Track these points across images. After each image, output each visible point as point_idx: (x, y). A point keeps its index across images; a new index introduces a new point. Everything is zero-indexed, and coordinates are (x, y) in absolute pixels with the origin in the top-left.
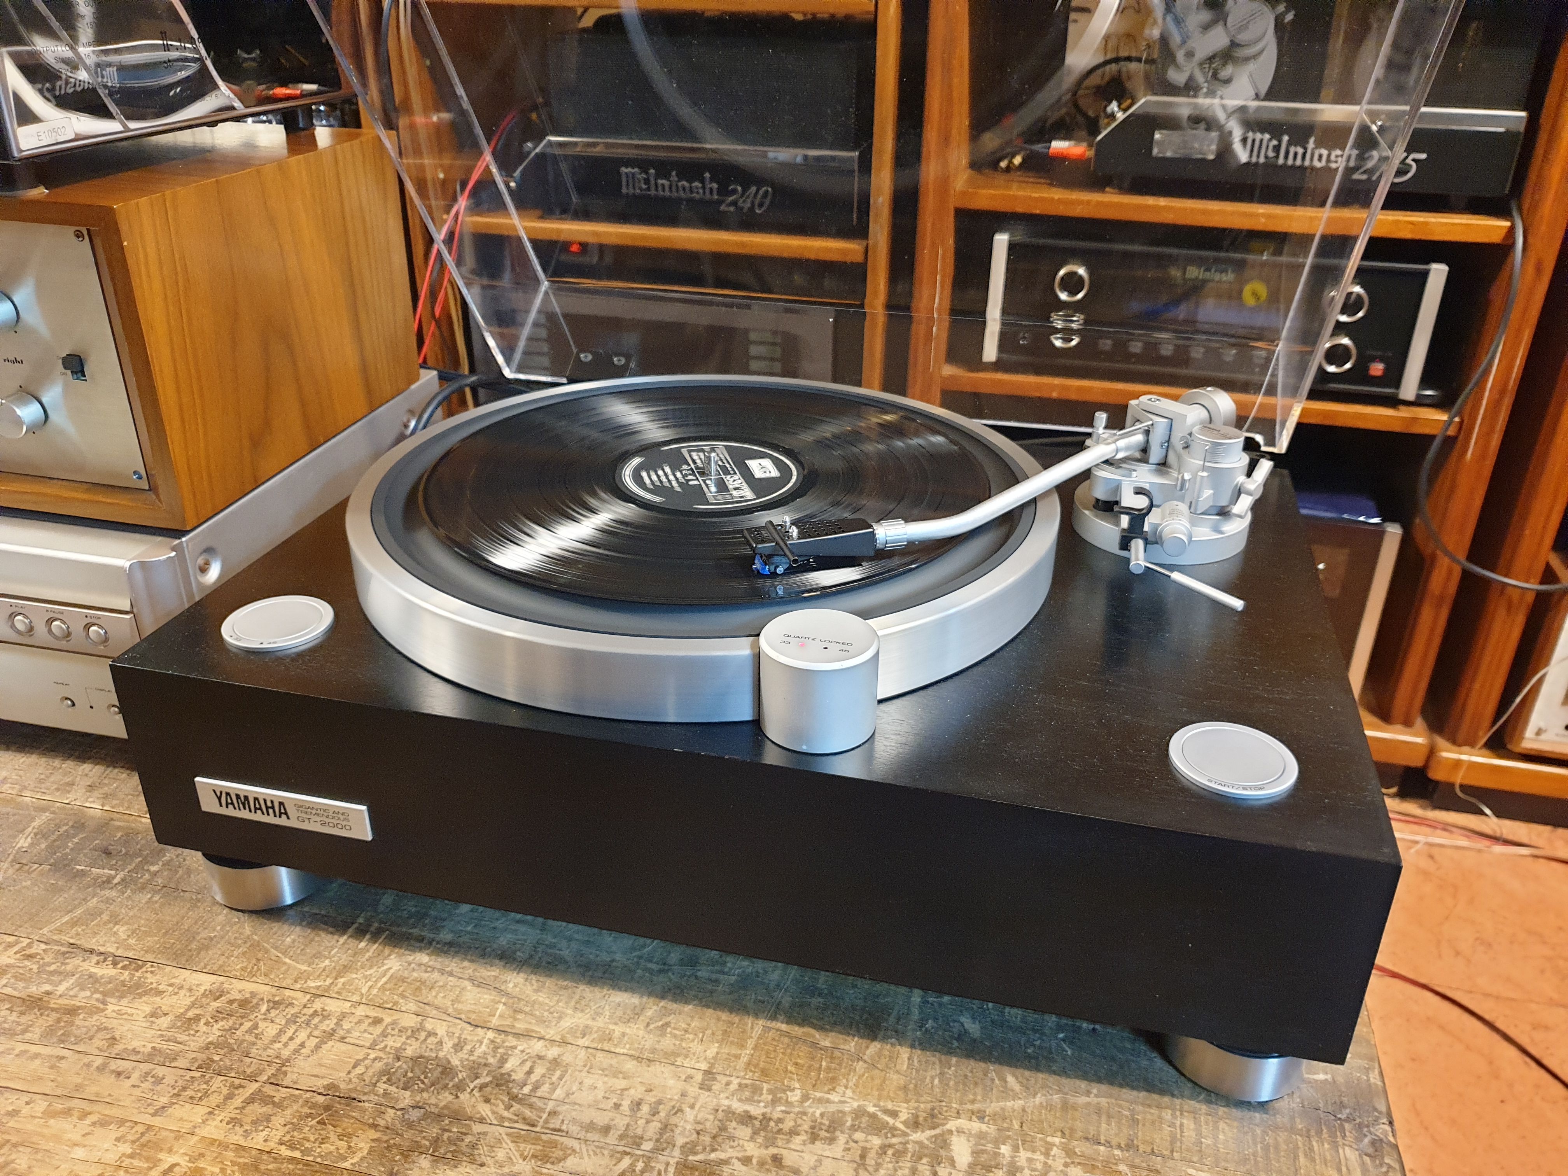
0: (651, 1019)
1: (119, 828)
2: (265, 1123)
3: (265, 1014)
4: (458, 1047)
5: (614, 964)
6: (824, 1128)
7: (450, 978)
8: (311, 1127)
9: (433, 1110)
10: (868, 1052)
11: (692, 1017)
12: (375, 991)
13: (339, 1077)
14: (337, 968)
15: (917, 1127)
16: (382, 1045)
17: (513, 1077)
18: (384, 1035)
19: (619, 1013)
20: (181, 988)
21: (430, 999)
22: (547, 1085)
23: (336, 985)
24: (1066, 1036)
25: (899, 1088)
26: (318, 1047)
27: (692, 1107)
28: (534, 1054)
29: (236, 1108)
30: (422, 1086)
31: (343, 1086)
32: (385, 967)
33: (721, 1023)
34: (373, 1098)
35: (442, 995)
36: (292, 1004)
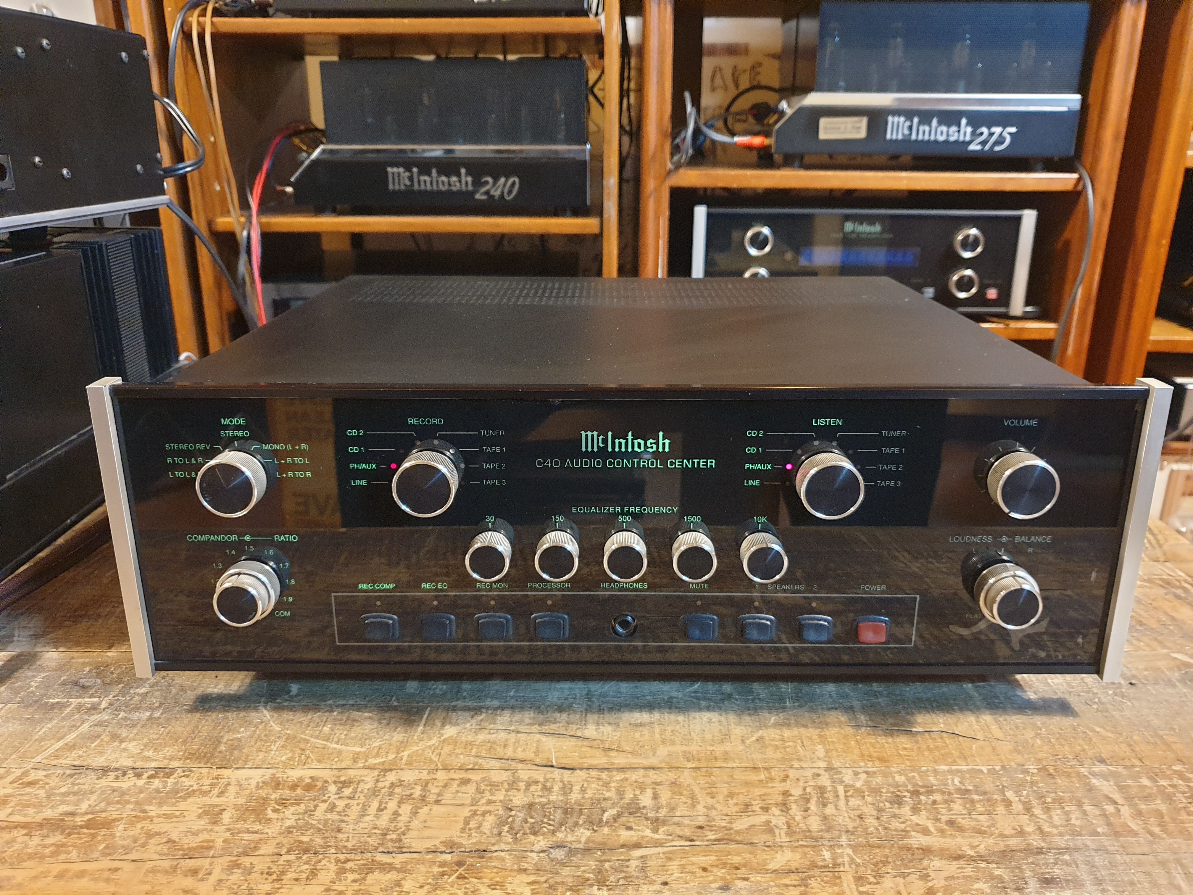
0: (743, 737)
1: (84, 664)
2: (397, 889)
3: (336, 794)
4: (566, 789)
5: (675, 700)
7: (519, 735)
8: (452, 885)
9: (578, 846)
11: (780, 729)
12: (447, 757)
13: (454, 834)
14: (393, 745)
16: (484, 801)
17: (641, 805)
18: (480, 791)
21: (509, 753)
22: (682, 805)
23: (402, 759)
25: (1012, 752)
26: (414, 813)
28: (649, 782)
30: (552, 828)
31: (464, 842)
32: (445, 736)
34: (503, 846)
35: (519, 749)
36: (363, 781)
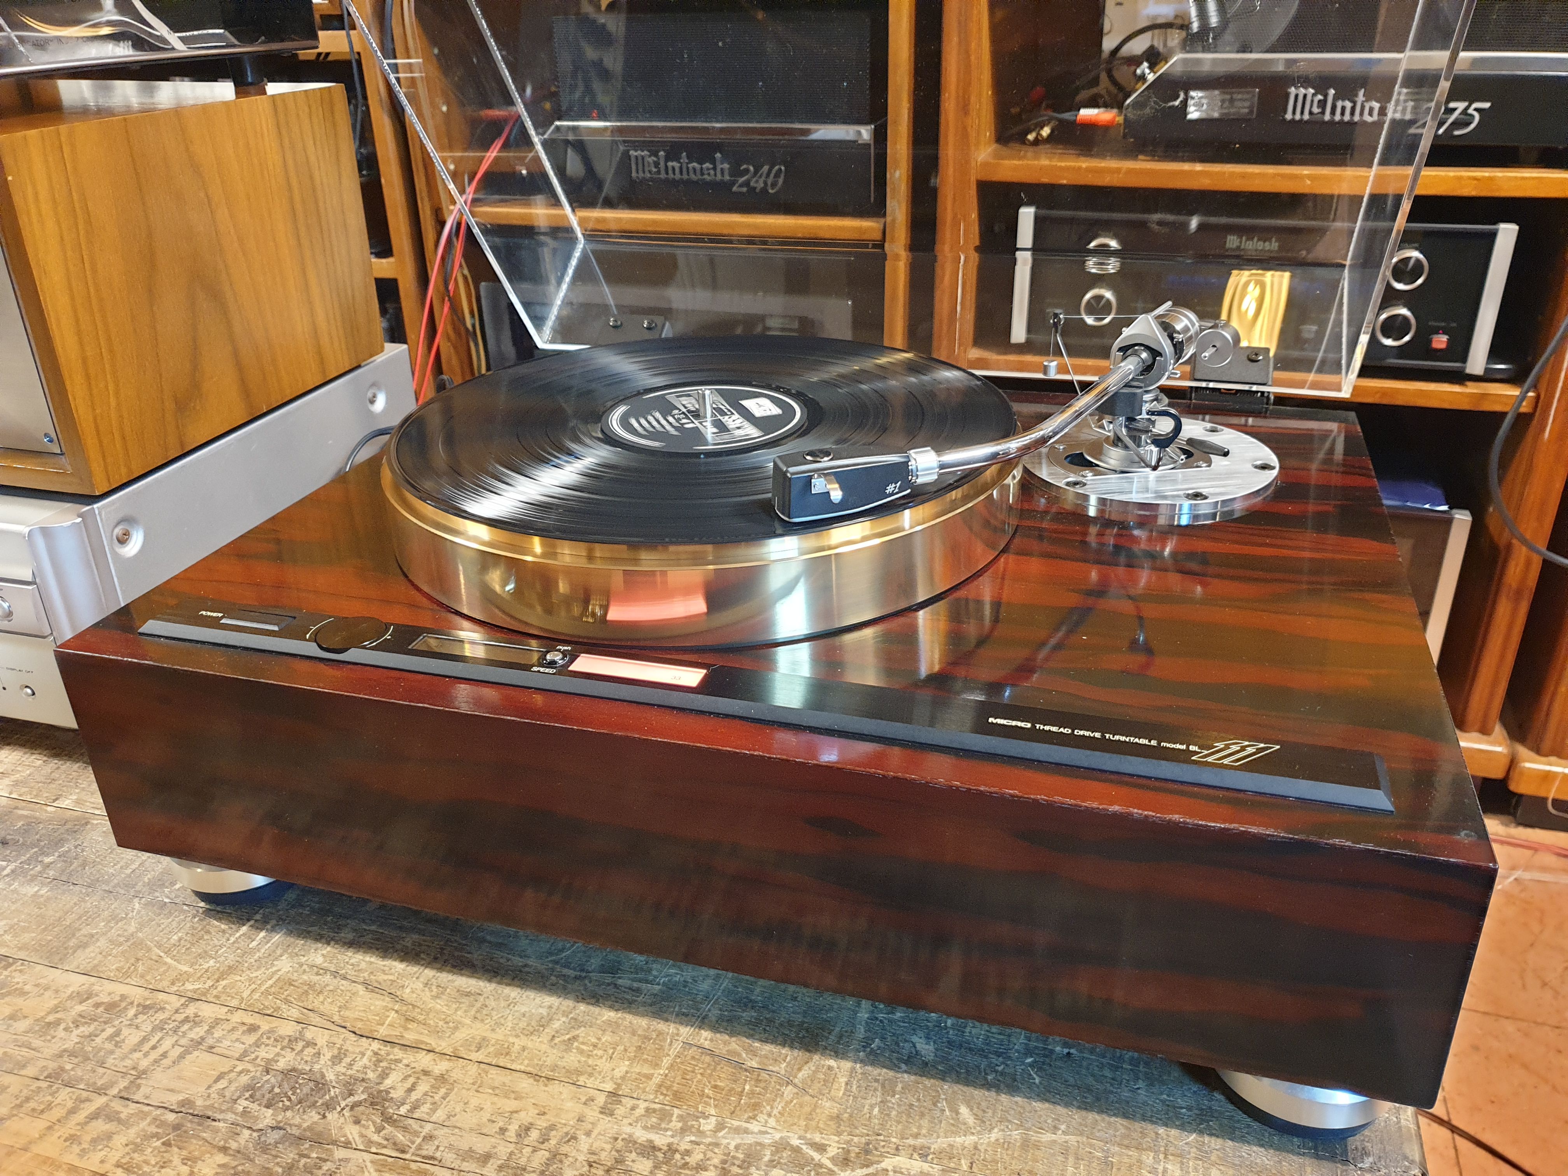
0: (557, 1032)
2: (105, 1143)
3: (131, 1020)
4: (337, 1059)
5: (527, 969)
6: (737, 1162)
7: (343, 982)
8: (155, 1148)
9: (293, 1132)
10: (800, 1075)
11: (604, 1031)
12: (256, 996)
13: (197, 1092)
14: (221, 969)
15: (847, 1165)
16: (253, 1056)
17: (391, 1095)
18: (257, 1044)
19: (522, 1024)
20: (47, 989)
21: (317, 1004)
22: (428, 1105)
23: (216, 989)
24: (1035, 1062)
25: (831, 1118)
26: (182, 1057)
27: (588, 1134)
28: (419, 1069)
29: (78, 1124)
30: (287, 1103)
31: (199, 1102)
32: (275, 967)
33: (636, 1037)
34: (230, 1117)
35: (329, 1000)
36: (164, 1008)
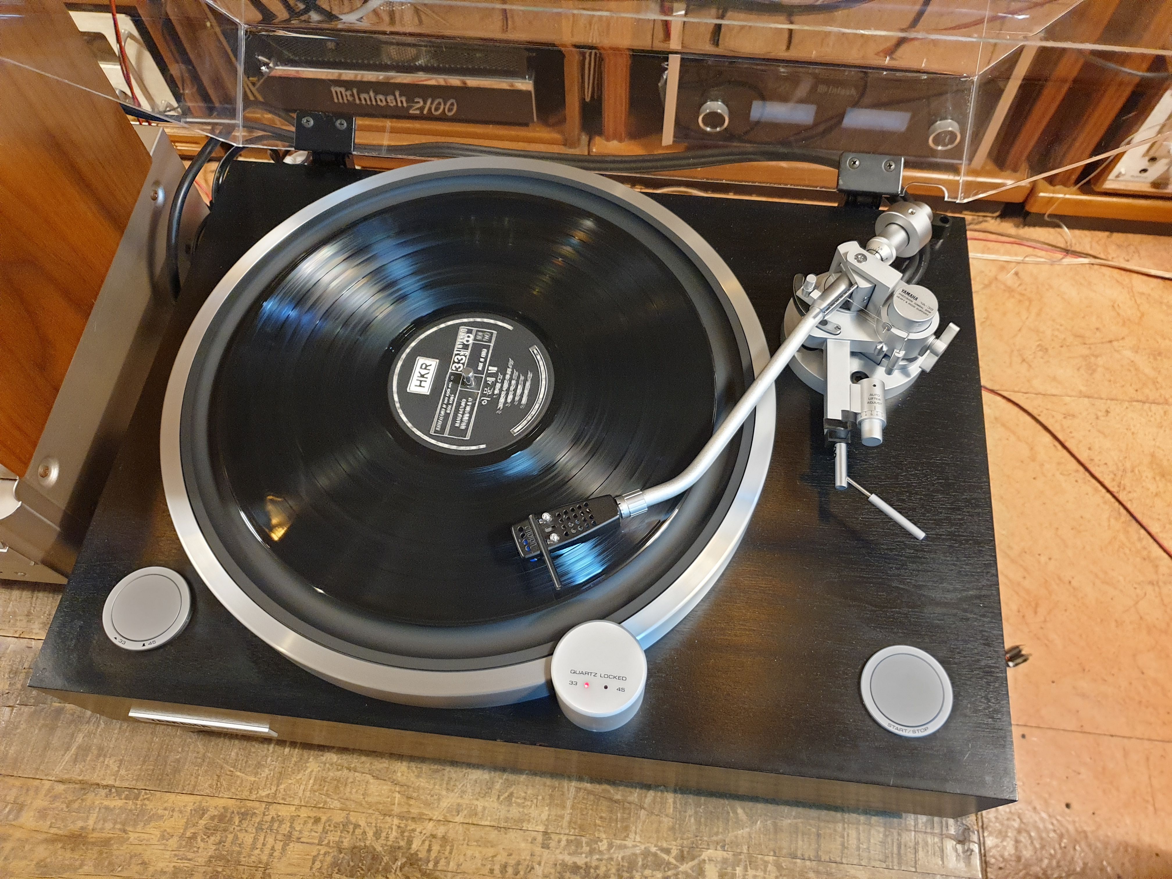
0: (500, 792)
3: (239, 826)
4: (377, 834)
6: (625, 869)
7: (356, 774)
10: (647, 800)
11: (527, 786)
12: (308, 794)
13: (305, 872)
14: (276, 775)
15: (683, 860)
16: (326, 842)
17: (420, 856)
18: (325, 831)
19: (478, 790)
20: (173, 811)
21: (347, 794)
22: (443, 860)
23: (280, 792)
25: (670, 829)
26: (284, 849)
27: (539, 864)
28: (428, 834)
30: (362, 872)
32: (309, 770)
33: (547, 788)
35: (354, 790)
36: (255, 813)
